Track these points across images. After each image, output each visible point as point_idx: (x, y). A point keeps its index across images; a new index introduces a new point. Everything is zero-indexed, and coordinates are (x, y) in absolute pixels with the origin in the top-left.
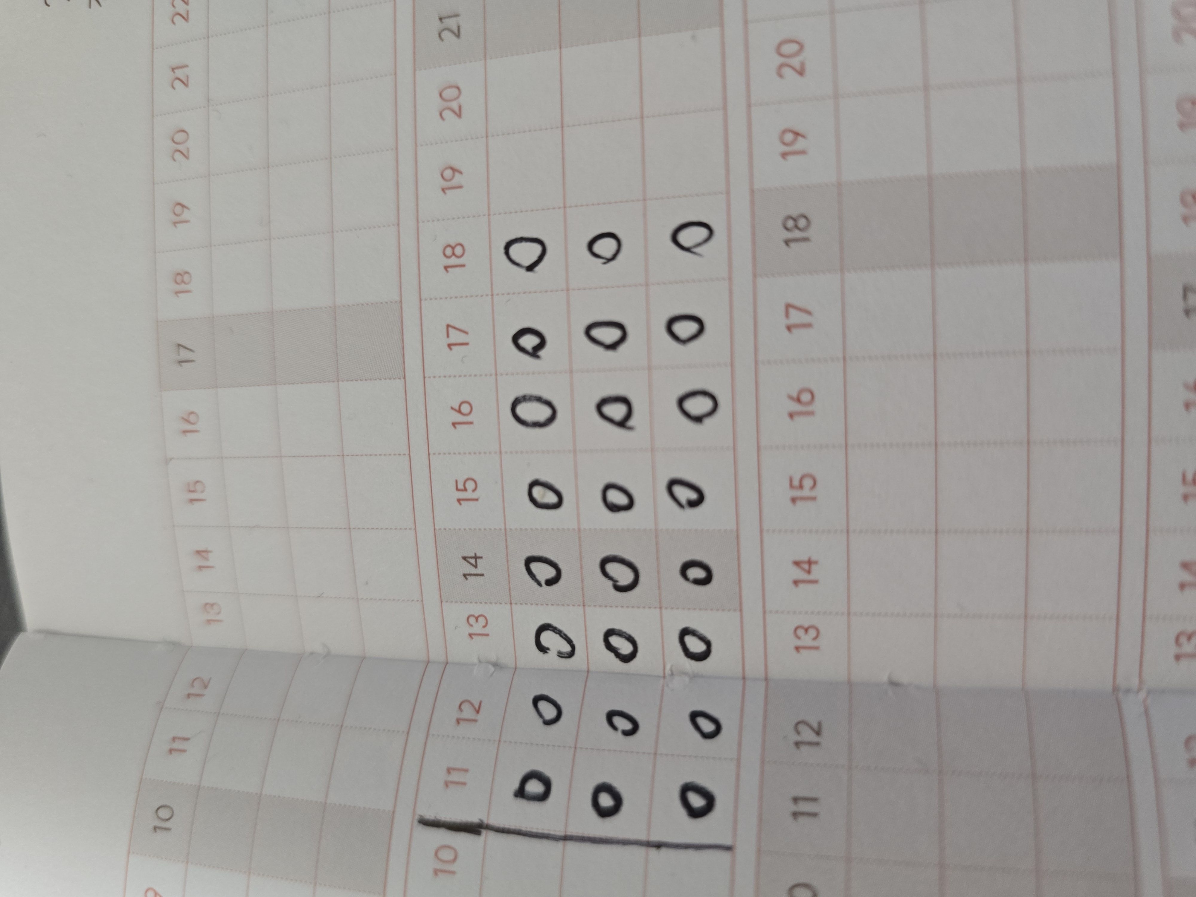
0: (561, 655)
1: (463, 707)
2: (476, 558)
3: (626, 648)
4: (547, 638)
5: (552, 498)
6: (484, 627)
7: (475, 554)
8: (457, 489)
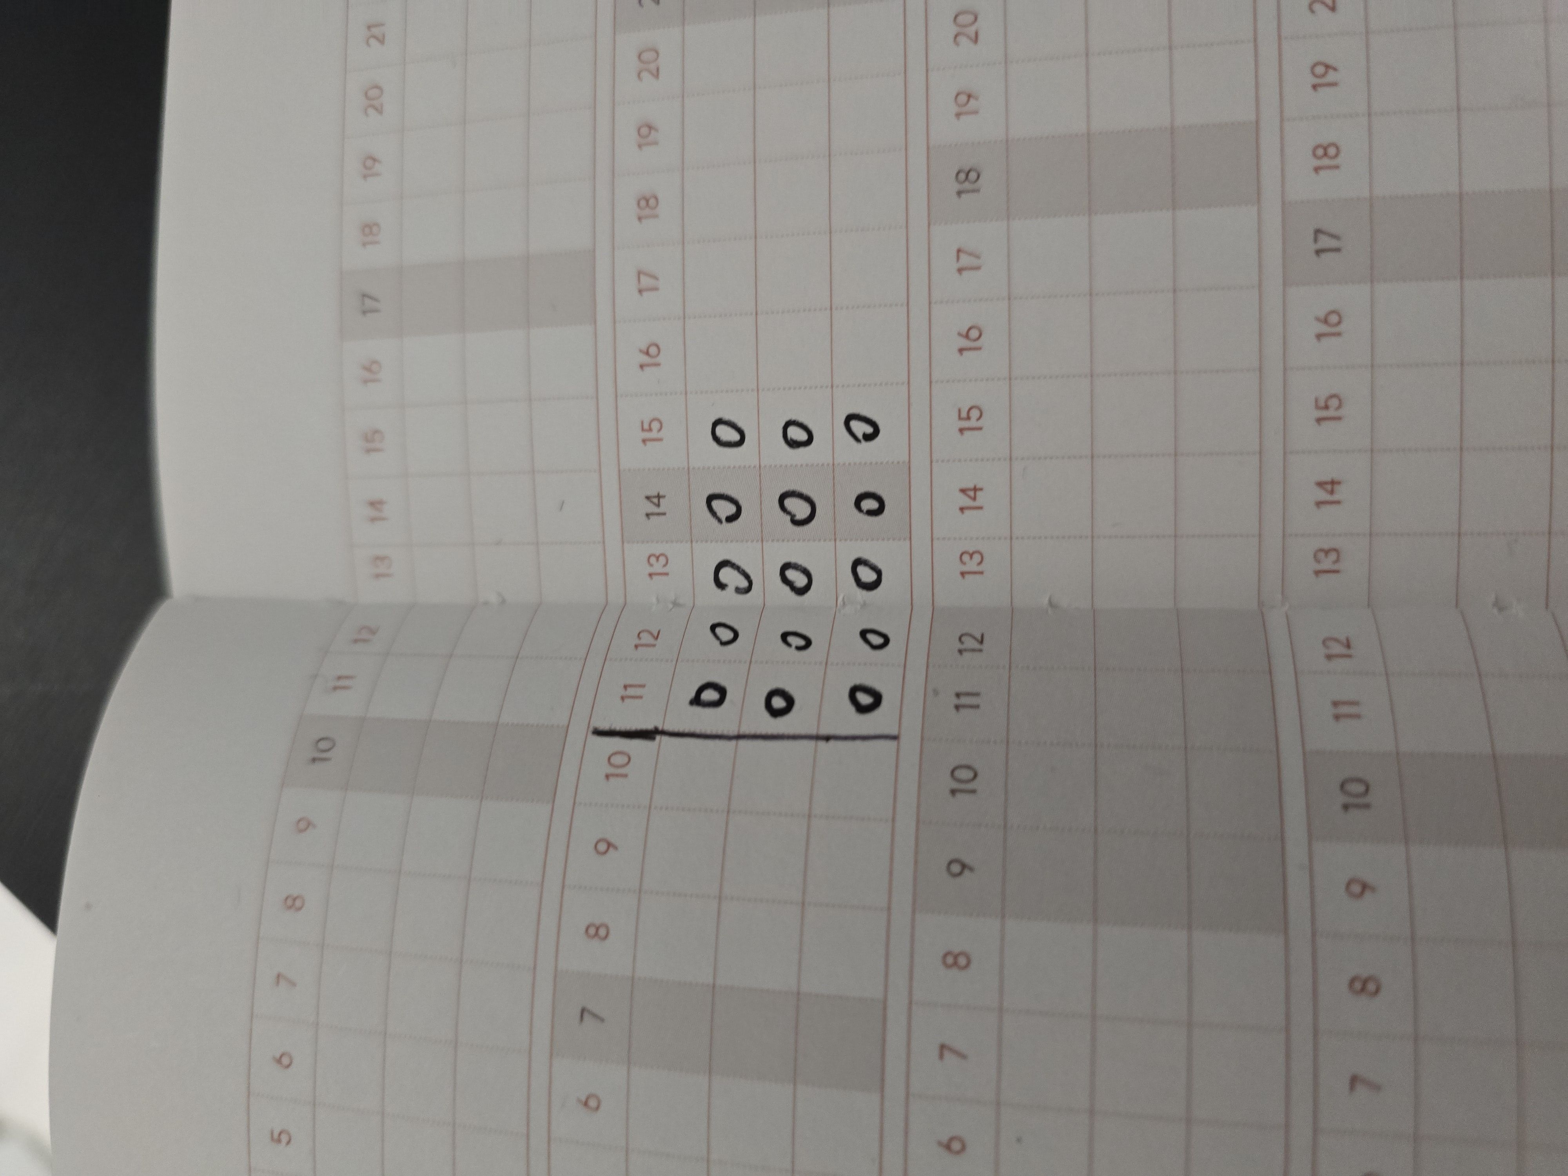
0: (739, 591)
1: (641, 635)
2: (659, 497)
3: (800, 580)
4: (726, 575)
5: (735, 436)
6: (665, 566)
7: (658, 494)
8: (643, 430)
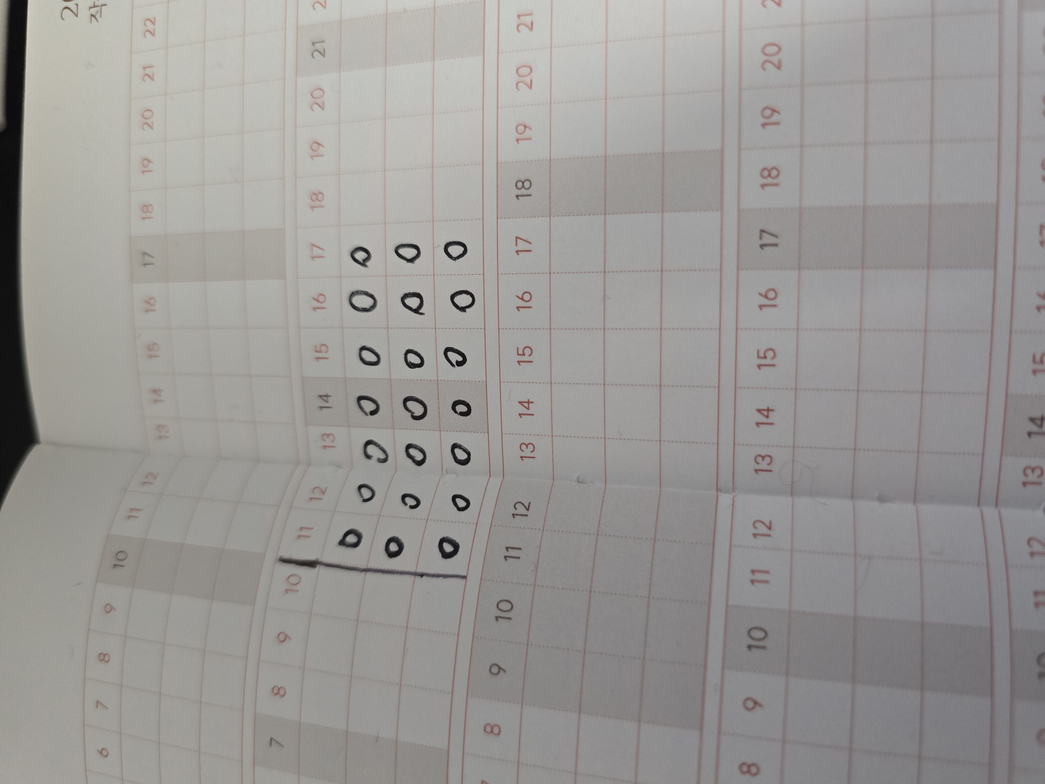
0: (379, 461)
1: (315, 490)
2: (327, 396)
3: (419, 456)
4: (371, 449)
5: (373, 358)
6: (333, 441)
7: (327, 394)
8: (316, 351)
